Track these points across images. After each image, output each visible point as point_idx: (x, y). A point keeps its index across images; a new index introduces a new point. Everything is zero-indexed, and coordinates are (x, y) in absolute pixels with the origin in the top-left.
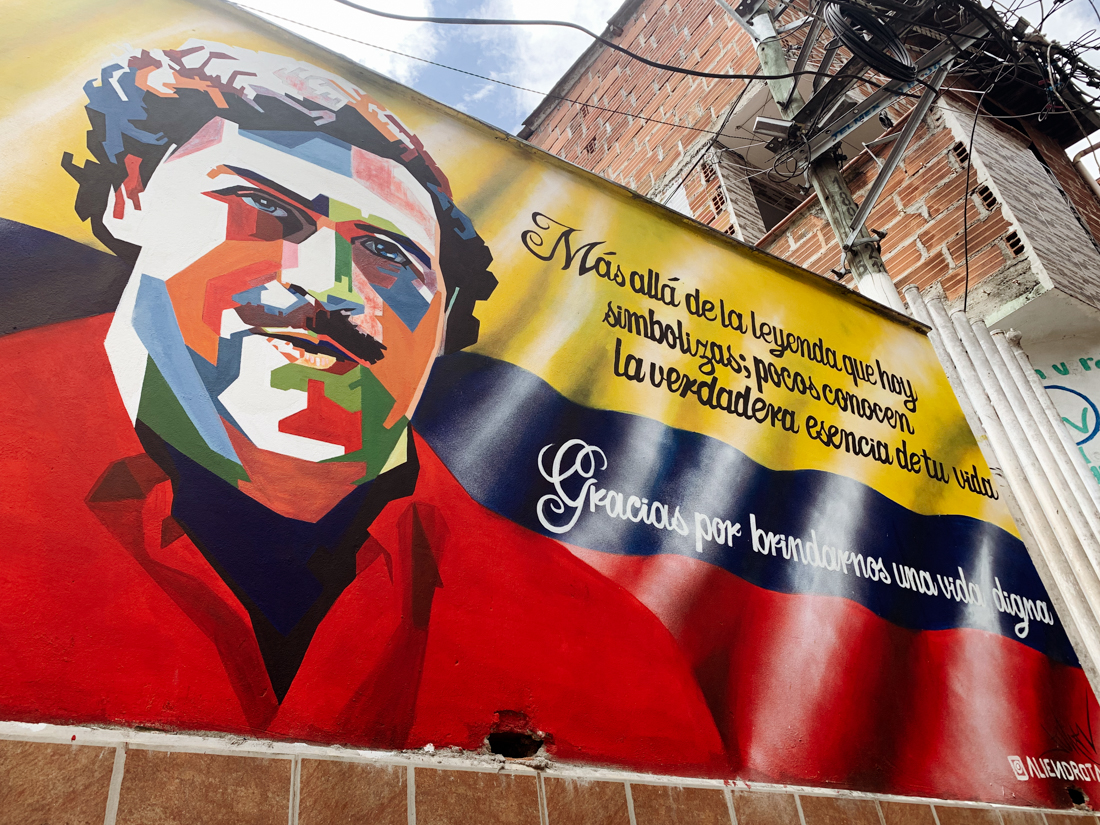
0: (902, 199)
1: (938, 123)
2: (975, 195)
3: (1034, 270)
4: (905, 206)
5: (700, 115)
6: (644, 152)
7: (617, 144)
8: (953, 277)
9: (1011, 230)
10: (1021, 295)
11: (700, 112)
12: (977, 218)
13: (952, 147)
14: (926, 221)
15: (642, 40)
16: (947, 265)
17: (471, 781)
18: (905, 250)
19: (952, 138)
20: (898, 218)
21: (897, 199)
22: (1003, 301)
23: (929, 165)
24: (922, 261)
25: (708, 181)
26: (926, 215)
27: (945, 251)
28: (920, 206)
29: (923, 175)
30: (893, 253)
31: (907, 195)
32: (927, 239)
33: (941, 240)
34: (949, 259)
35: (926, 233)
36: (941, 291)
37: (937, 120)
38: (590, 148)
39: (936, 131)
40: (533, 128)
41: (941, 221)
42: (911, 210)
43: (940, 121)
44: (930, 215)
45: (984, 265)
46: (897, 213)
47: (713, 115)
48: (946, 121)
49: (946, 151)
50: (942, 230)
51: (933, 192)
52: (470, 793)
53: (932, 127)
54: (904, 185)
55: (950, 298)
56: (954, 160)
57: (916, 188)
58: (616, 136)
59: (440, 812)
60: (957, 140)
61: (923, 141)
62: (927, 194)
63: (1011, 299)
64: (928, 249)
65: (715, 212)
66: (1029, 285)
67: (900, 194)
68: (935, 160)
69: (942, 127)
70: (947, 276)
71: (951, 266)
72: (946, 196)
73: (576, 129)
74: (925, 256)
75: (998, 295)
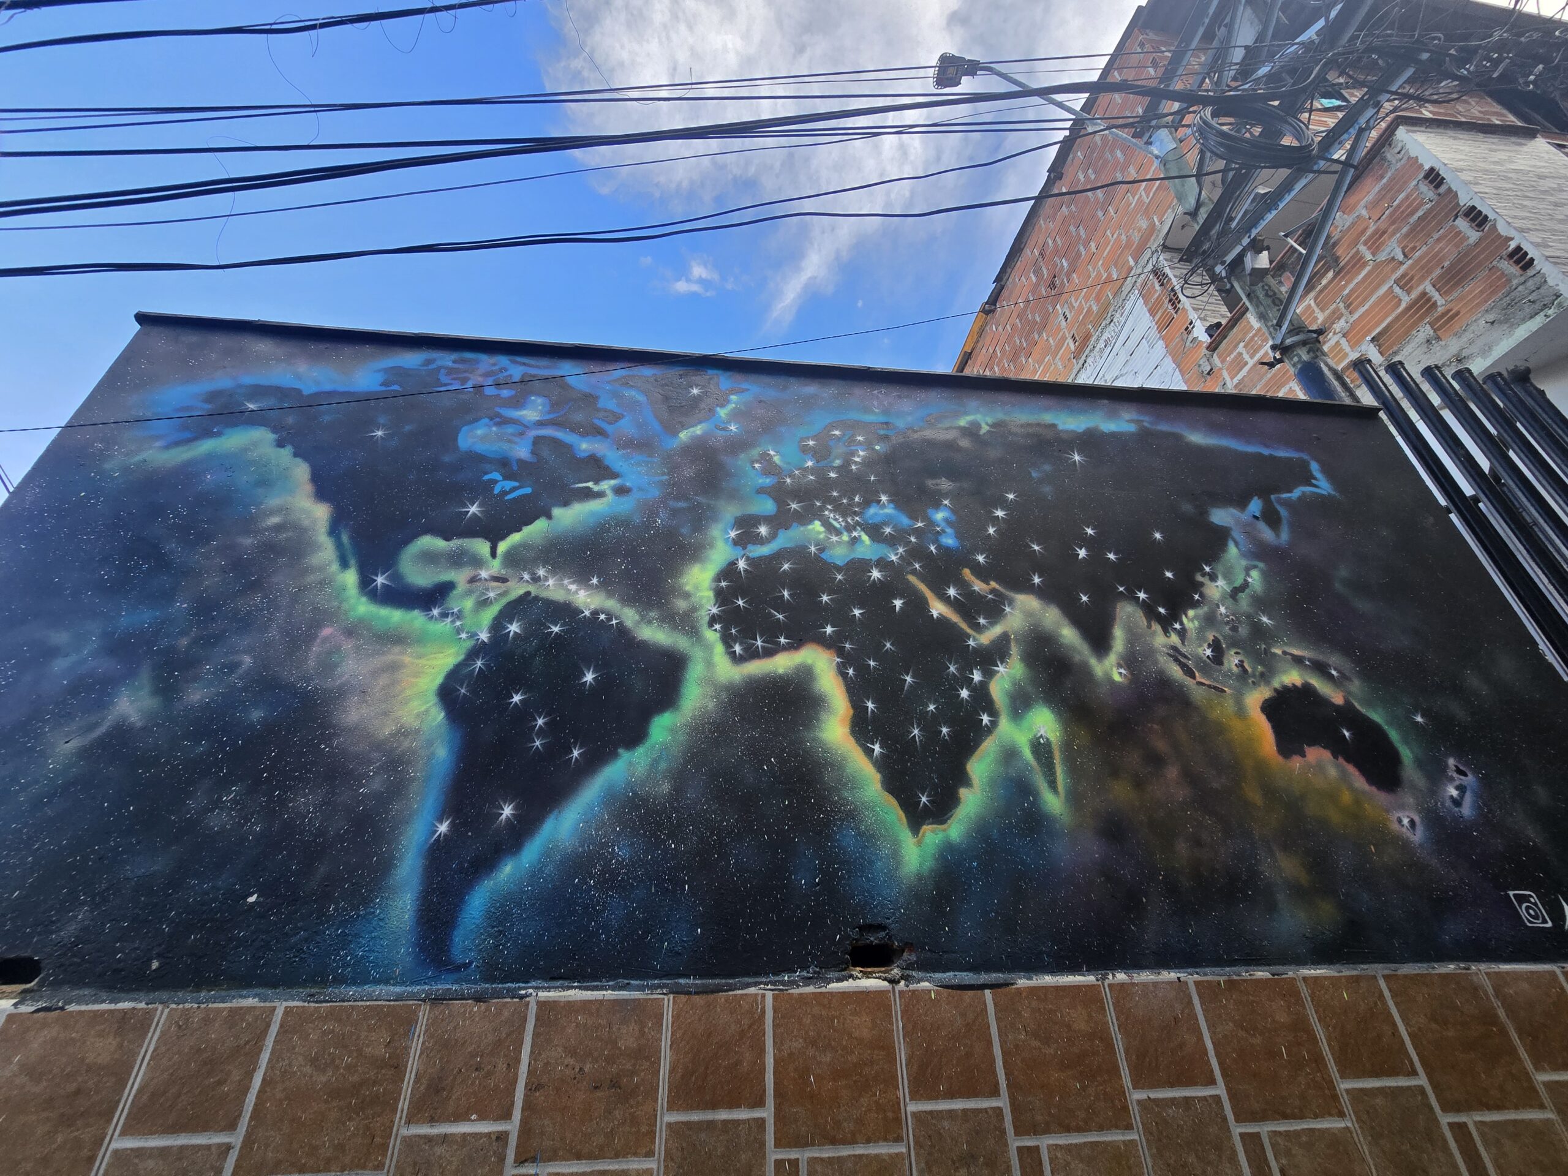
0: (1369, 248)
1: (1400, 156)
2: (1459, 219)
3: (1551, 282)
4: (1374, 254)
5: (1145, 227)
6: (1099, 274)
7: (1074, 276)
8: (1443, 315)
9: (1513, 245)
10: (1537, 314)
11: (1144, 224)
12: (1465, 244)
13: (1422, 175)
14: (1402, 263)
15: (1081, 177)
16: (1435, 303)
17: (826, 1001)
18: (1381, 299)
19: (1421, 165)
20: (1368, 268)
21: (1363, 248)
22: (1514, 326)
23: (1395, 204)
24: (1403, 305)
25: (1162, 285)
26: (1401, 257)
27: (1430, 289)
28: (1393, 248)
29: (1391, 215)
30: (1366, 307)
31: (1374, 243)
32: (1405, 283)
33: (1423, 279)
34: (1436, 296)
35: (1403, 276)
36: (1432, 332)
37: (1399, 153)
38: (1052, 285)
39: (1399, 165)
40: (1002, 283)
41: (1421, 258)
42: (1382, 256)
43: (1402, 153)
44: (1405, 256)
45: (1482, 292)
46: (1365, 264)
47: (1157, 223)
48: (1410, 151)
49: (1415, 183)
50: (1422, 268)
51: (1405, 230)
52: (824, 1013)
53: (1394, 162)
54: (1369, 233)
55: (1443, 338)
56: (1427, 191)
57: (1384, 232)
58: (1073, 269)
59: (795, 1032)
60: (1427, 167)
61: (1385, 181)
62: (1398, 235)
63: (1523, 321)
64: (1408, 292)
65: (1173, 312)
66: (1547, 301)
67: (1365, 244)
68: (1402, 196)
69: (1406, 158)
70: (1436, 315)
71: (1439, 303)
72: (1422, 230)
73: (1038, 272)
74: (1406, 300)
75: (1506, 321)
